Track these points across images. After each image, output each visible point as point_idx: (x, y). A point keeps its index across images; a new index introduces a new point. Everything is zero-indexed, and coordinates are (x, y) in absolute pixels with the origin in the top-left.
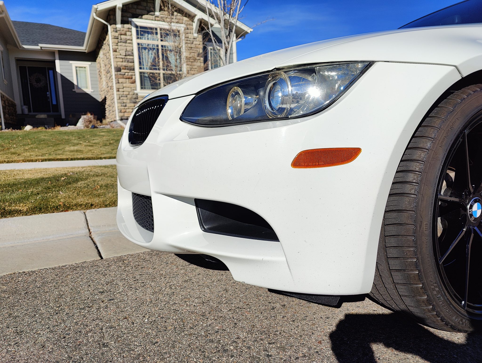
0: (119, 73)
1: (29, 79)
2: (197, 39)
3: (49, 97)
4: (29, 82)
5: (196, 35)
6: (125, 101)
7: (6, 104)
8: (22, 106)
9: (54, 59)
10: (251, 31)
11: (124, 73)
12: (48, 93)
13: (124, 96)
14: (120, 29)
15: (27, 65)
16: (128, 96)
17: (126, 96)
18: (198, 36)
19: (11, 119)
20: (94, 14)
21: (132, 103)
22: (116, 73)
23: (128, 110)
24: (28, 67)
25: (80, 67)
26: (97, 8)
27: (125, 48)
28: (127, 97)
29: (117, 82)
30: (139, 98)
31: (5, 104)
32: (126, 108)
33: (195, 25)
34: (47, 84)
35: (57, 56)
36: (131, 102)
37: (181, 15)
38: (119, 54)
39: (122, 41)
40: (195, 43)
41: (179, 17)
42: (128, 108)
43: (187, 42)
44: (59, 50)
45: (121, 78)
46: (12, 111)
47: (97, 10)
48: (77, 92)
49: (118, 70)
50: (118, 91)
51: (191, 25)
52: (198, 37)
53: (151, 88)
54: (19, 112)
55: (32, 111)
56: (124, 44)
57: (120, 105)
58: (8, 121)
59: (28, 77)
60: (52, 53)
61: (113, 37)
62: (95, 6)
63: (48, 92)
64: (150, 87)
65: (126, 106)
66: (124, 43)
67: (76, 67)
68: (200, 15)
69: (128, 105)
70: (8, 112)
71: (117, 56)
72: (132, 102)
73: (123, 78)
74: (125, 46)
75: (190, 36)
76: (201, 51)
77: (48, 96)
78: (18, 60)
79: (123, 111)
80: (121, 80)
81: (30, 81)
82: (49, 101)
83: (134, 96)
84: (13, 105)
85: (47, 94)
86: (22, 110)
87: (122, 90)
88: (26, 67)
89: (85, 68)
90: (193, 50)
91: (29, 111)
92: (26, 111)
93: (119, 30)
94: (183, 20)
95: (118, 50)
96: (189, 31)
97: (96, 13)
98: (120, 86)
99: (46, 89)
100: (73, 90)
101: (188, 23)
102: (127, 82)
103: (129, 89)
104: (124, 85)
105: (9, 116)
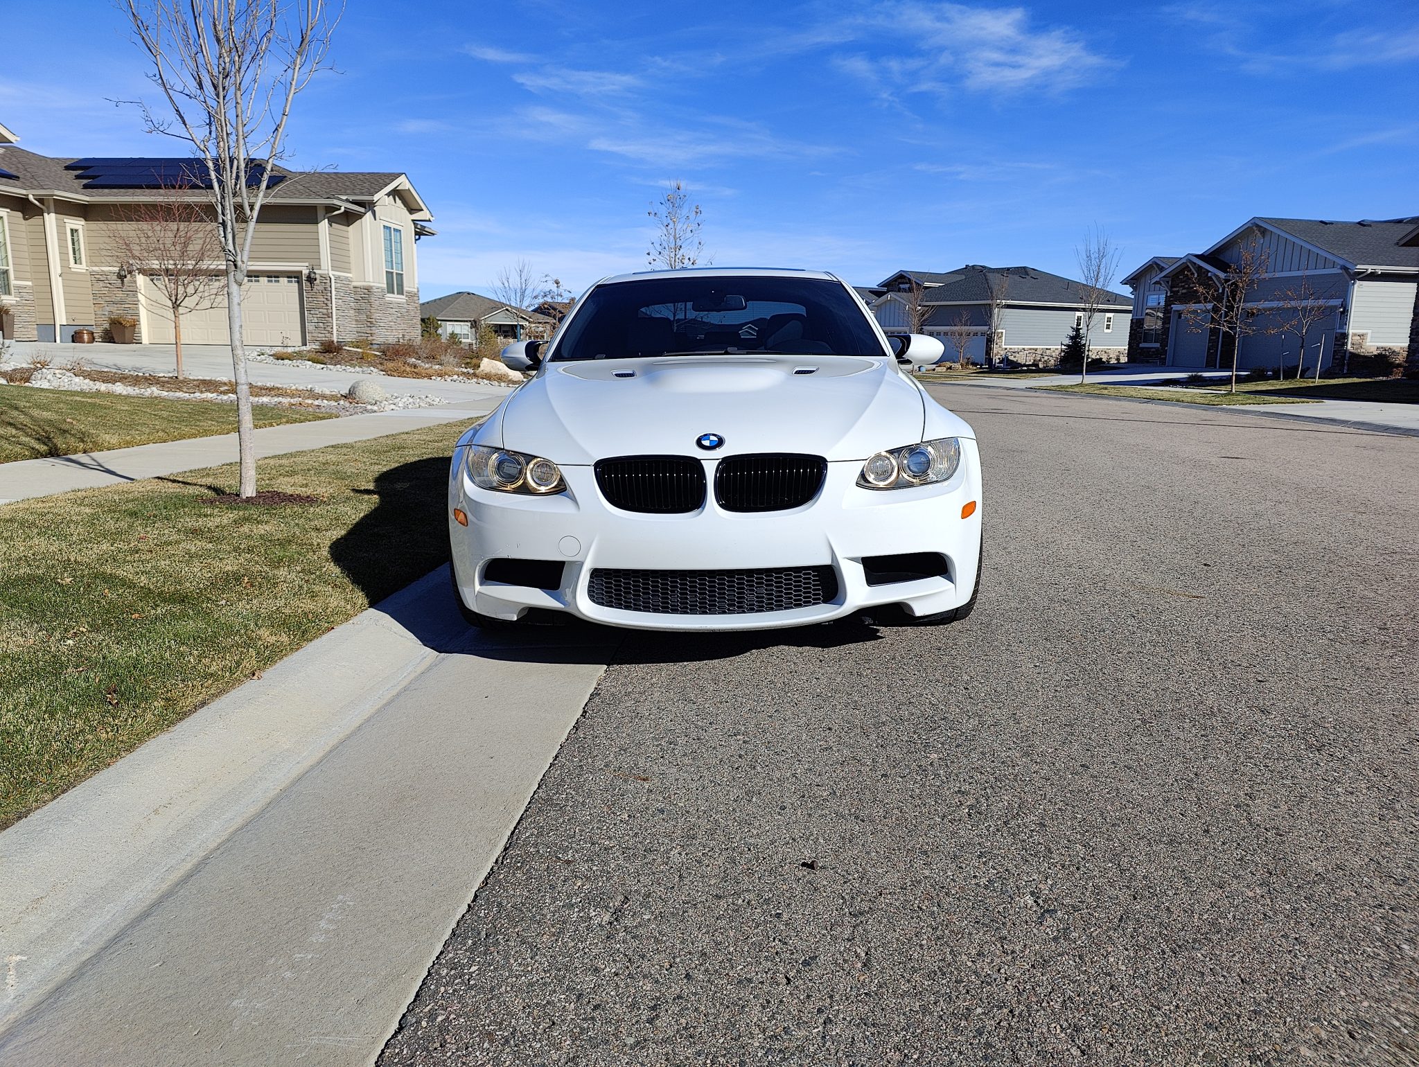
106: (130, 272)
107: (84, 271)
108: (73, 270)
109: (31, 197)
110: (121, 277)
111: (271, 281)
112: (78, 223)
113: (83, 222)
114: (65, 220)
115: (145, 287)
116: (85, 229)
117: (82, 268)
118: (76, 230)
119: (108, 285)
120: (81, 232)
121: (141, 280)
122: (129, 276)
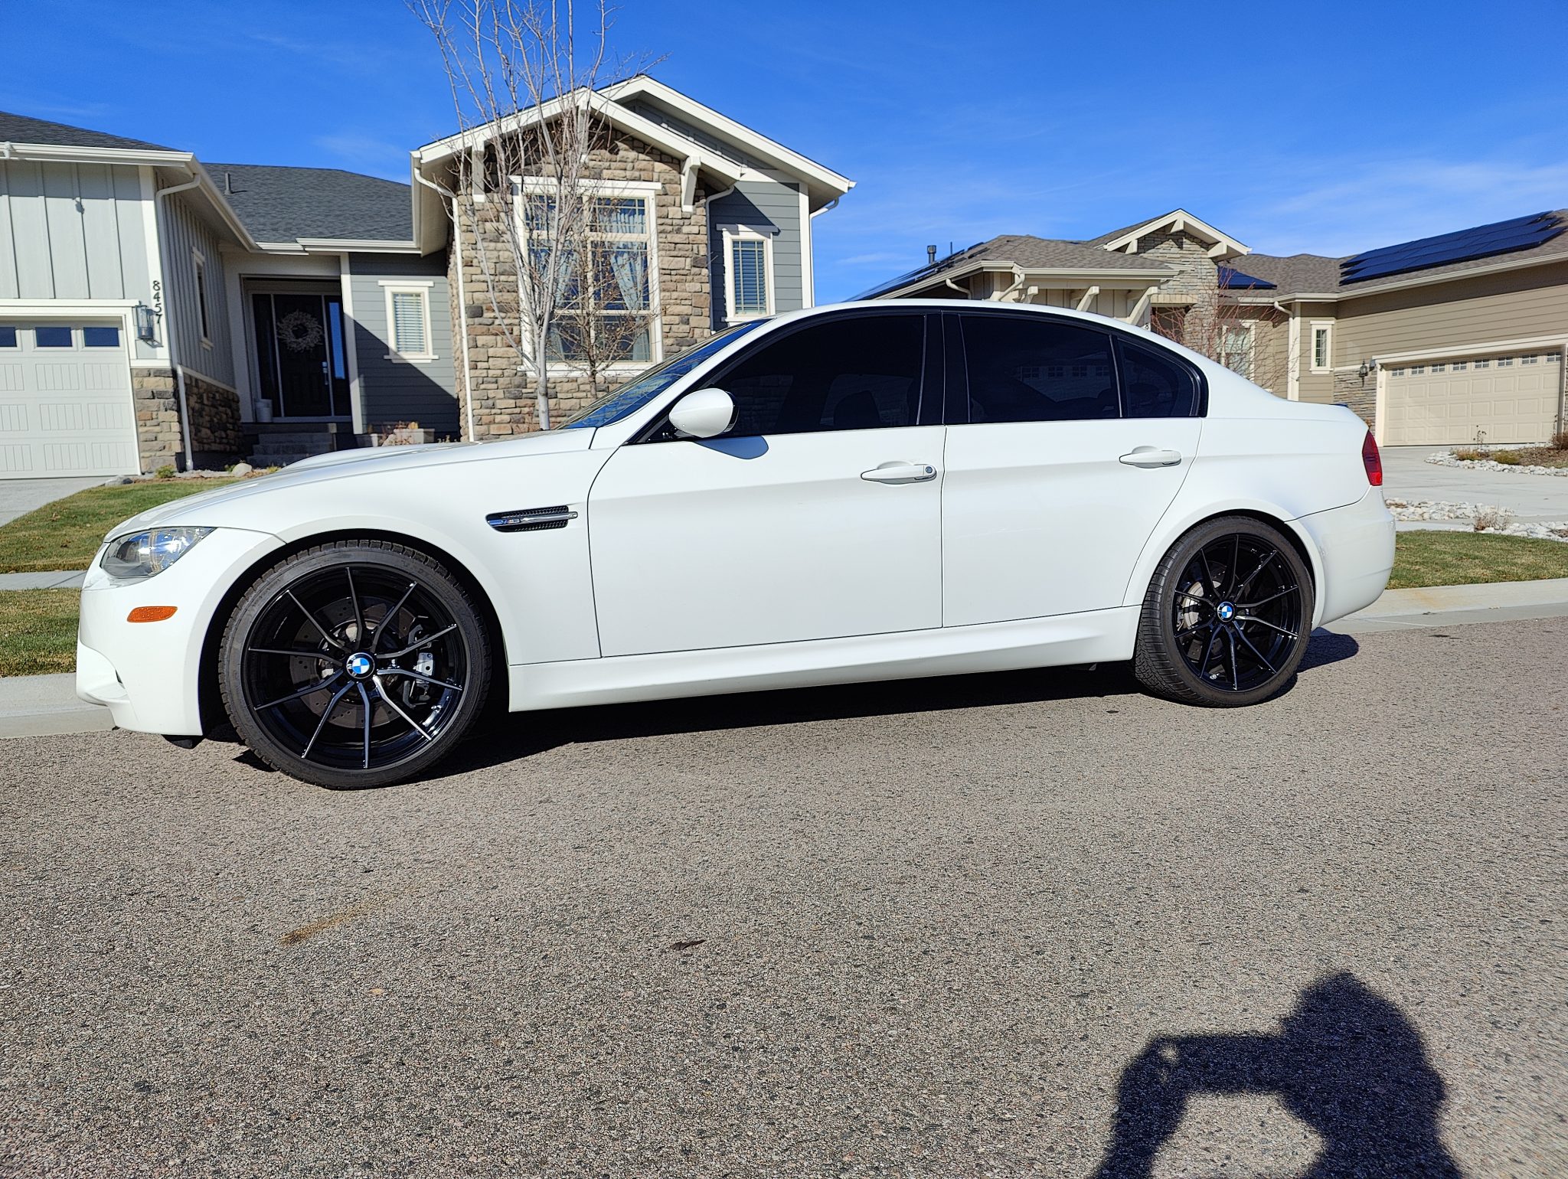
0: (477, 320)
1: (277, 326)
2: (693, 221)
3: (327, 374)
4: (276, 337)
5: (688, 208)
6: (491, 394)
7: (205, 402)
8: (254, 401)
9: (338, 275)
10: (849, 188)
11: (491, 321)
12: (324, 364)
13: (489, 379)
14: (483, 204)
15: (273, 291)
16: (501, 380)
17: (494, 380)
18: (695, 210)
19: (218, 441)
20: (417, 172)
21: (509, 398)
22: (470, 321)
23: (498, 418)
24: (275, 296)
25: (404, 295)
26: (421, 158)
27: (495, 254)
28: (496, 382)
29: (472, 344)
30: (529, 386)
31: (202, 403)
32: (493, 411)
33: (687, 182)
34: (322, 337)
35: (345, 265)
36: (507, 395)
37: (648, 158)
38: (479, 272)
39: (486, 236)
40: (685, 229)
41: (642, 165)
42: (499, 411)
43: (661, 228)
44: (349, 253)
45: (482, 334)
46: (224, 416)
47: (422, 161)
48: (394, 362)
49: (476, 312)
50: (476, 368)
51: (676, 183)
52: (695, 214)
53: (563, 357)
54: (246, 416)
55: (283, 414)
56: (492, 245)
57: (477, 404)
58: (206, 447)
59: (274, 323)
60: (334, 260)
61: (465, 228)
62: (416, 154)
63: (326, 361)
64: (562, 354)
65: (493, 406)
66: (491, 241)
67: (395, 295)
68: (697, 155)
69: (500, 404)
70: (211, 421)
71: (474, 278)
72: (512, 396)
73: (488, 333)
74: (495, 249)
75: (673, 212)
76: (703, 250)
77: (325, 372)
78: (247, 281)
79: (485, 419)
80: (481, 340)
81: (278, 334)
82: (328, 386)
83: (517, 380)
84: (230, 401)
85: (322, 367)
86: (256, 412)
87: (485, 365)
88: (269, 295)
89: (418, 295)
90: (680, 249)
91: (276, 412)
92: (266, 415)
93: (481, 208)
94: (653, 171)
95: (475, 262)
96: (669, 199)
97: (420, 169)
98: (481, 354)
99: (318, 353)
100: (386, 357)
101: (668, 177)
102: (499, 345)
103: (503, 363)
104: (491, 352)
105: (213, 432)
106: (1372, 368)
107: (1328, 373)
108: (1313, 373)
109: (1276, 305)
110: (1363, 375)
111: (1527, 362)
112: (1327, 324)
113: (1332, 321)
114: (1312, 322)
115: (1386, 383)
116: (1335, 327)
117: (1326, 369)
118: (1324, 331)
119: (1350, 385)
120: (1329, 333)
121: (1382, 376)
122: (1370, 373)
